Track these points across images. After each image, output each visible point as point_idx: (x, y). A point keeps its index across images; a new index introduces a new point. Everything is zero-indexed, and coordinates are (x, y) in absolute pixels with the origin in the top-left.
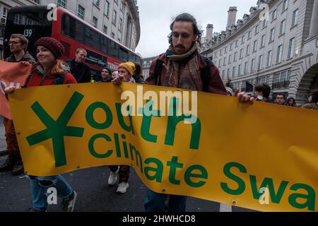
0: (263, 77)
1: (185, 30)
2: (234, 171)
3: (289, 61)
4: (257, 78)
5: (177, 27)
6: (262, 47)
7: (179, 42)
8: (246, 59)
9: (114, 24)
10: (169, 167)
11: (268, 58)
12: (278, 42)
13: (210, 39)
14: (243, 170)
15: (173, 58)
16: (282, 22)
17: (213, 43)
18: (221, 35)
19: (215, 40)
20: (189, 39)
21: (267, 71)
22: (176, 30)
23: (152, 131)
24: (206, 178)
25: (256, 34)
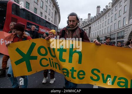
0: (113, 34)
1: (74, 19)
2: (95, 72)
3: (124, 27)
4: (110, 35)
5: (70, 18)
6: (112, 22)
7: (71, 24)
8: (105, 27)
9: (49, 15)
10: (71, 72)
11: (115, 26)
12: (118, 19)
13: (90, 20)
14: (99, 71)
15: (70, 29)
16: (120, 11)
17: (91, 21)
18: (94, 18)
19: (92, 20)
20: (75, 22)
21: (114, 32)
22: (70, 19)
23: (63, 58)
24: (85, 75)
25: (109, 16)
